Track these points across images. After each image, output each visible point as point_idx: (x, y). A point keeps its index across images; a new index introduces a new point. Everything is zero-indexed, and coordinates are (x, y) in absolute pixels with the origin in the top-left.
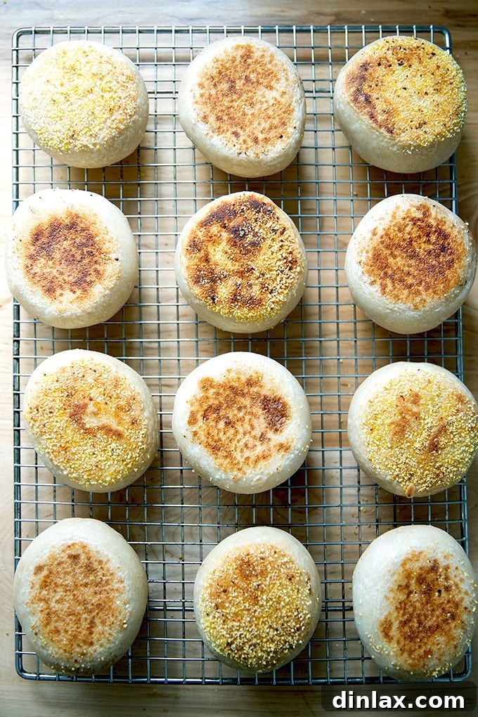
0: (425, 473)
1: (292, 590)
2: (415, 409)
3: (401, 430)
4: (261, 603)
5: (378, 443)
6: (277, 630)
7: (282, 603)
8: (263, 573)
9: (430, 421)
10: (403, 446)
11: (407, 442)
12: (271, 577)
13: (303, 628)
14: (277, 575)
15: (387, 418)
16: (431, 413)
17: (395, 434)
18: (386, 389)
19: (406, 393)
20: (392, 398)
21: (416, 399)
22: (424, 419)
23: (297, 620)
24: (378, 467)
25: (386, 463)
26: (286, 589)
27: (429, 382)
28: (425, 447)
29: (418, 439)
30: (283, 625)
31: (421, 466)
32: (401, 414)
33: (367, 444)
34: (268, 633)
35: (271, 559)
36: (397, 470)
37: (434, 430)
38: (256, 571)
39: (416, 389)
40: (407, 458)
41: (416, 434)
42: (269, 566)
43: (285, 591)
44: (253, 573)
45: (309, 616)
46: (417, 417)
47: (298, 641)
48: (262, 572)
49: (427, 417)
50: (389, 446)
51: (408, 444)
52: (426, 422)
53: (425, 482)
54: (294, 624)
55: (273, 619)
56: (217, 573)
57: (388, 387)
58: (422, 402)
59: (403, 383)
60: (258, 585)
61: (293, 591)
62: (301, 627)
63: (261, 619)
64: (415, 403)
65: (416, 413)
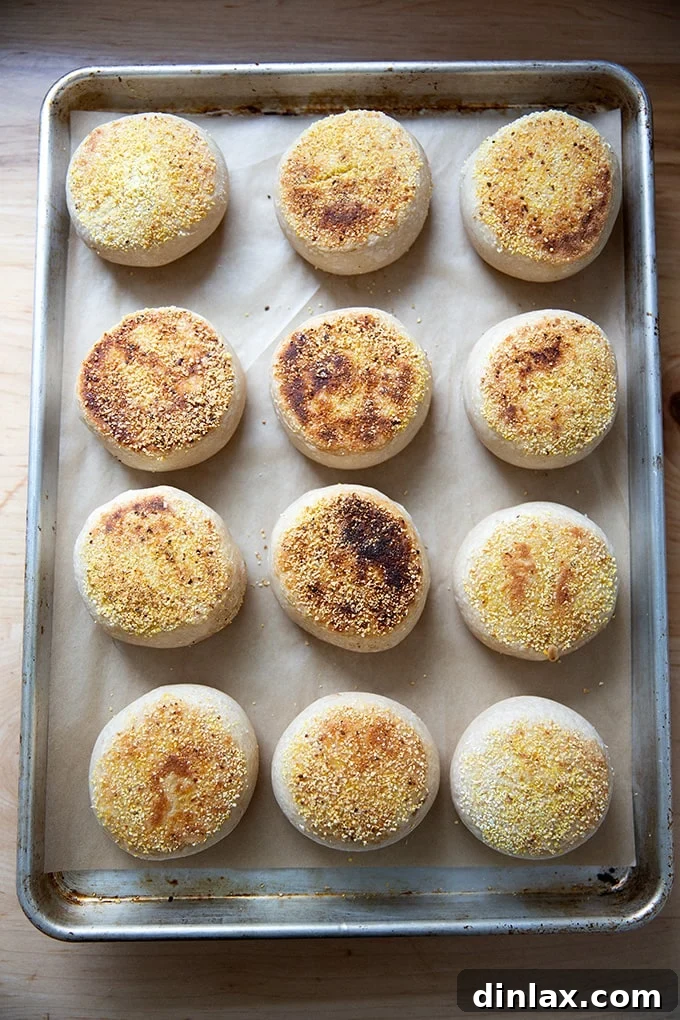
0: (563, 628)
1: (403, 793)
2: (527, 564)
3: (518, 590)
4: (365, 774)
5: (496, 614)
6: (356, 810)
7: (383, 795)
8: (392, 754)
9: (549, 569)
10: (527, 608)
11: (530, 602)
12: (395, 764)
13: (379, 833)
14: (403, 767)
15: (498, 583)
16: (547, 560)
17: (513, 598)
18: (486, 552)
19: (511, 548)
20: (496, 560)
21: (524, 551)
22: (542, 570)
23: (381, 822)
24: (505, 640)
25: (514, 633)
26: (399, 787)
27: (534, 526)
28: (553, 600)
29: (542, 595)
30: (366, 812)
31: (555, 622)
32: (513, 573)
33: (483, 620)
34: (345, 804)
35: (409, 750)
36: (529, 635)
37: (558, 577)
38: (386, 745)
39: (522, 540)
40: (536, 620)
41: (537, 589)
42: (402, 753)
43: (395, 787)
44: (384, 744)
45: (394, 829)
46: (533, 570)
47: (364, 839)
48: (392, 751)
49: (544, 567)
50: (511, 613)
51: (533, 604)
52: (545, 572)
53: (567, 638)
54: (375, 821)
55: (363, 799)
56: (350, 712)
57: (488, 549)
58: (532, 552)
59: (504, 538)
60: (378, 759)
61: (402, 796)
62: (378, 830)
63: (351, 788)
64: (525, 556)
65: (530, 567)
